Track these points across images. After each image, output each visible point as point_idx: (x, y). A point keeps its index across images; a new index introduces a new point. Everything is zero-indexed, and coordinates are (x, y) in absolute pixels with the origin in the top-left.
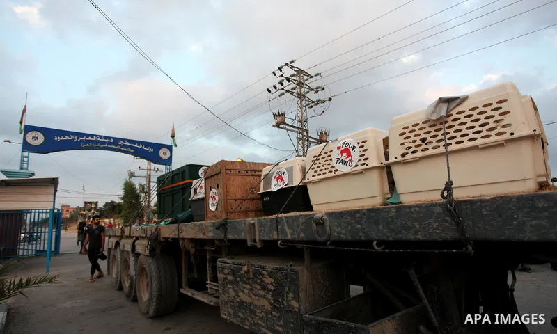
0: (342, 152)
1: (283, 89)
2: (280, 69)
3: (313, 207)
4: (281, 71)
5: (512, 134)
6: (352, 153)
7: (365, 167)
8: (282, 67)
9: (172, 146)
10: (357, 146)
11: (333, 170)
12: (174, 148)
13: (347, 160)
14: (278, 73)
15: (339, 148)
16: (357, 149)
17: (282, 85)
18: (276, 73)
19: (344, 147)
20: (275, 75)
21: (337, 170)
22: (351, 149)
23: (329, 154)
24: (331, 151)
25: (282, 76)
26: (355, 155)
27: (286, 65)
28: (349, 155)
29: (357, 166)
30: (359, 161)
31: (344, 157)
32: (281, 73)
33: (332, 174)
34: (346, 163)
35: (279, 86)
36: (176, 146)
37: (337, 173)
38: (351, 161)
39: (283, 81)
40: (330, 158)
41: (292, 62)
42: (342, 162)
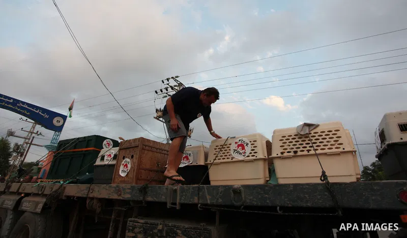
0: (239, 146)
1: (167, 93)
2: (168, 80)
3: (211, 182)
4: (168, 81)
5: (344, 149)
6: (246, 147)
7: (254, 158)
8: (169, 79)
9: (67, 117)
10: (250, 144)
11: (230, 157)
12: (68, 119)
13: (241, 152)
14: (166, 82)
15: (236, 143)
16: (249, 145)
17: (167, 90)
18: (164, 81)
19: (240, 143)
20: (163, 82)
21: (234, 158)
22: (245, 145)
23: (228, 146)
24: (230, 144)
25: (168, 84)
26: (248, 149)
27: (172, 78)
28: (243, 148)
29: (248, 156)
30: (251, 153)
31: (240, 149)
32: (168, 83)
33: (230, 160)
34: (241, 154)
35: (164, 91)
36: (70, 116)
37: (234, 160)
38: (245, 153)
39: (168, 88)
40: (229, 149)
41: (177, 77)
42: (238, 152)
